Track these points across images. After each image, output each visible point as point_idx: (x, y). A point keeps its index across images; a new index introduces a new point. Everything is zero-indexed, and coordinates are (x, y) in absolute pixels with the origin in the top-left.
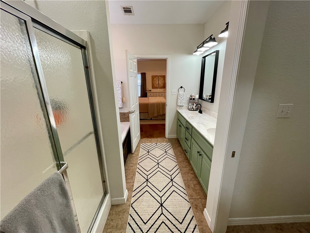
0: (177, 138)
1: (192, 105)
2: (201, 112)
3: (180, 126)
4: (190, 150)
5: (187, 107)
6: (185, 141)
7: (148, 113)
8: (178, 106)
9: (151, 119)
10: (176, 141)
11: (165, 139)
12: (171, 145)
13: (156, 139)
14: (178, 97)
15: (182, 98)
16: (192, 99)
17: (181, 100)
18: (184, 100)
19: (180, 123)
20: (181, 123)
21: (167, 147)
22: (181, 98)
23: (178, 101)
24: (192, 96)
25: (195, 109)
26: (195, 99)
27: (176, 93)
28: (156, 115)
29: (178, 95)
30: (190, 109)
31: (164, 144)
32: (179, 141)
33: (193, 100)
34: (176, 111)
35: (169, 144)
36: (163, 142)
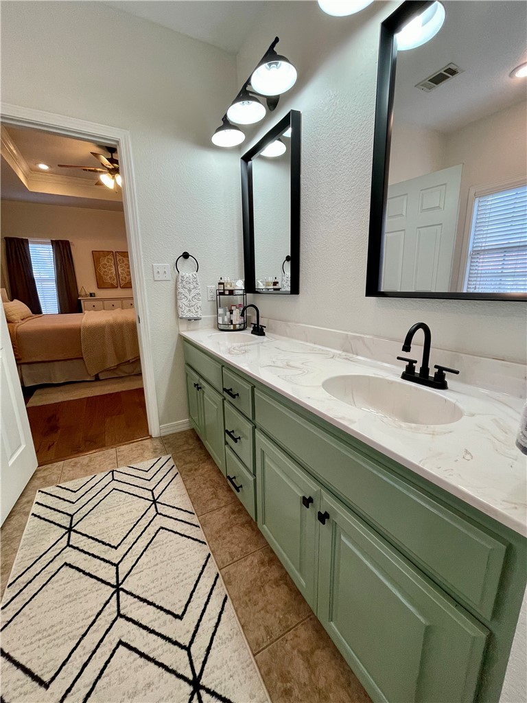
0: (193, 430)
1: (228, 313)
2: (259, 331)
3: (198, 387)
4: (251, 478)
5: (211, 323)
6: (226, 443)
7: (82, 358)
8: (181, 318)
9: (97, 379)
10: (191, 441)
11: (147, 442)
12: (171, 463)
13: (112, 451)
14: (176, 289)
15: (193, 292)
16: (227, 293)
17: (190, 297)
18: (200, 301)
19: (197, 377)
20: (201, 377)
21: (159, 476)
22: (190, 291)
23: (180, 303)
24: (223, 284)
25: (238, 326)
26: (236, 292)
27: (168, 277)
28: (111, 362)
29: (177, 282)
30: (222, 327)
31: (146, 465)
32: (198, 439)
33: (229, 295)
34: (175, 338)
35: (164, 459)
36: (141, 457)
